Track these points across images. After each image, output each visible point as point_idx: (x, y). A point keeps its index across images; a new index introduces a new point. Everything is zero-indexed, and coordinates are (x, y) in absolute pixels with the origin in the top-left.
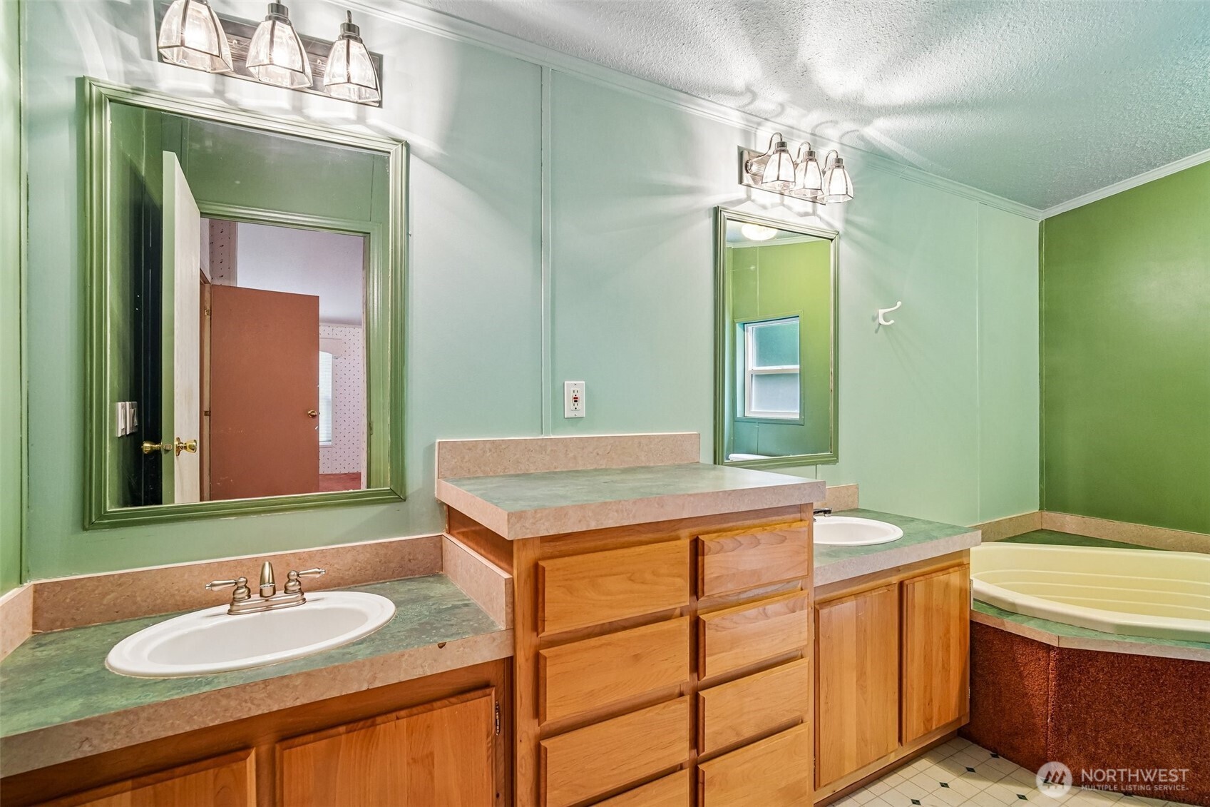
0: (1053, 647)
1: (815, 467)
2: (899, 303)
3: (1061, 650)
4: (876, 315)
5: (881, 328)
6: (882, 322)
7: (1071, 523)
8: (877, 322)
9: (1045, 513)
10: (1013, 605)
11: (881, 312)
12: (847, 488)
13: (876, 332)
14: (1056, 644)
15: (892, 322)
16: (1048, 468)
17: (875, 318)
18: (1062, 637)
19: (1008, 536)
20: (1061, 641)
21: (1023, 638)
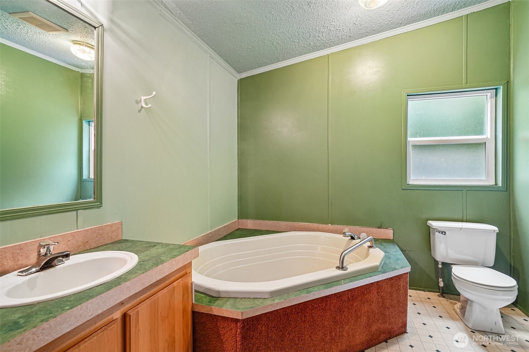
0: (239, 320)
1: (75, 212)
2: (154, 93)
3: (243, 320)
4: (139, 100)
5: (143, 109)
6: (144, 105)
7: (250, 224)
8: (140, 105)
9: (240, 220)
10: (218, 292)
11: (143, 98)
12: (111, 226)
13: (139, 111)
14: (240, 318)
15: (150, 105)
16: (241, 199)
17: (138, 102)
18: (244, 312)
19: (224, 235)
20: (243, 315)
21: (223, 317)
